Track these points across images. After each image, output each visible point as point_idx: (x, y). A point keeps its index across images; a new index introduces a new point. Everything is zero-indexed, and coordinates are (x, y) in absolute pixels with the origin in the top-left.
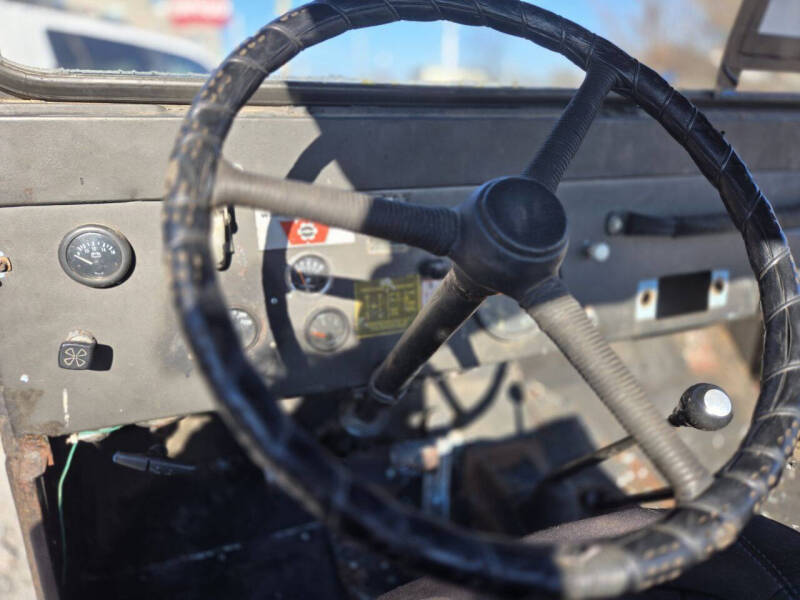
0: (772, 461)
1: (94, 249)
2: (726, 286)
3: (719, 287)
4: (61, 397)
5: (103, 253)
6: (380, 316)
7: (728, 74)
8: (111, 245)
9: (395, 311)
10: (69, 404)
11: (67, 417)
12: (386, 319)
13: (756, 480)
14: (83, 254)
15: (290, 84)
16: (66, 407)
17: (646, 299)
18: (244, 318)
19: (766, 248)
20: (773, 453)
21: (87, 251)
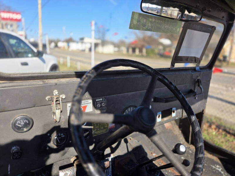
0: (200, 168)
1: (22, 122)
2: (175, 111)
3: (174, 112)
4: (8, 167)
5: (24, 123)
6: (99, 130)
7: (173, 64)
8: (27, 120)
9: (102, 128)
10: (10, 169)
11: (9, 173)
12: (100, 130)
13: (198, 173)
14: (19, 124)
15: (76, 72)
16: (9, 170)
17: (159, 117)
18: (63, 135)
19: (192, 117)
20: (200, 166)
21: (20, 123)
